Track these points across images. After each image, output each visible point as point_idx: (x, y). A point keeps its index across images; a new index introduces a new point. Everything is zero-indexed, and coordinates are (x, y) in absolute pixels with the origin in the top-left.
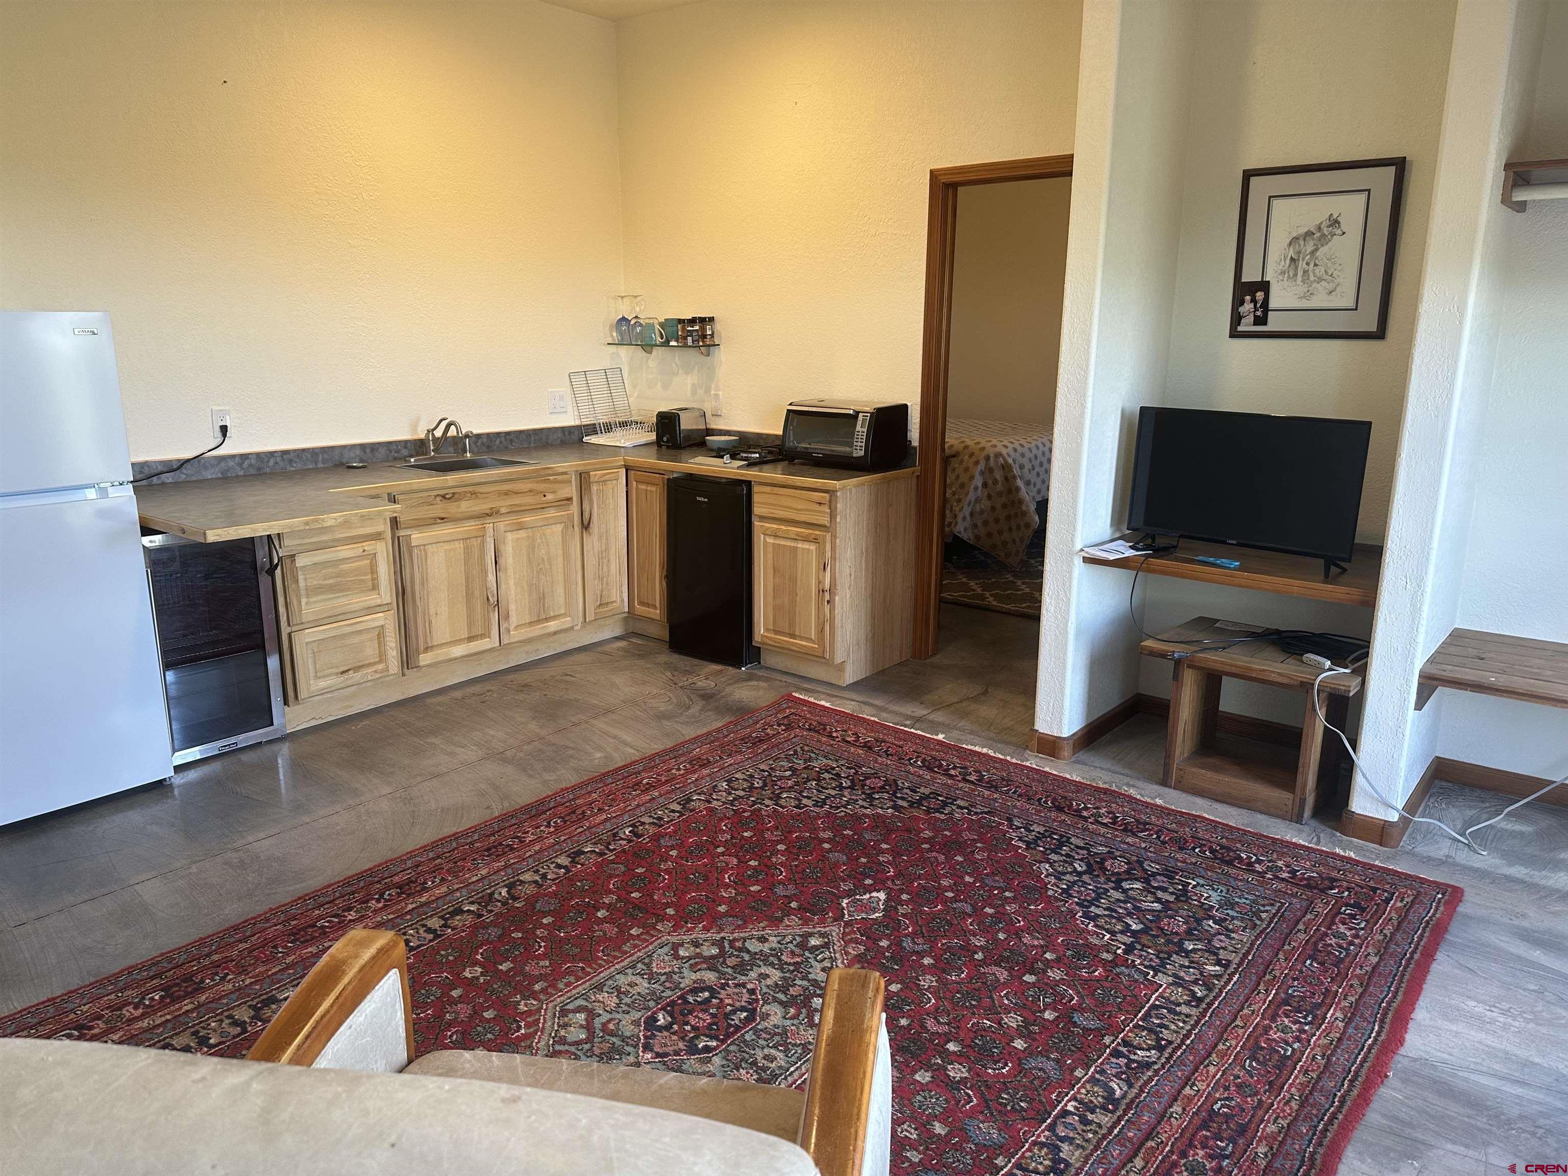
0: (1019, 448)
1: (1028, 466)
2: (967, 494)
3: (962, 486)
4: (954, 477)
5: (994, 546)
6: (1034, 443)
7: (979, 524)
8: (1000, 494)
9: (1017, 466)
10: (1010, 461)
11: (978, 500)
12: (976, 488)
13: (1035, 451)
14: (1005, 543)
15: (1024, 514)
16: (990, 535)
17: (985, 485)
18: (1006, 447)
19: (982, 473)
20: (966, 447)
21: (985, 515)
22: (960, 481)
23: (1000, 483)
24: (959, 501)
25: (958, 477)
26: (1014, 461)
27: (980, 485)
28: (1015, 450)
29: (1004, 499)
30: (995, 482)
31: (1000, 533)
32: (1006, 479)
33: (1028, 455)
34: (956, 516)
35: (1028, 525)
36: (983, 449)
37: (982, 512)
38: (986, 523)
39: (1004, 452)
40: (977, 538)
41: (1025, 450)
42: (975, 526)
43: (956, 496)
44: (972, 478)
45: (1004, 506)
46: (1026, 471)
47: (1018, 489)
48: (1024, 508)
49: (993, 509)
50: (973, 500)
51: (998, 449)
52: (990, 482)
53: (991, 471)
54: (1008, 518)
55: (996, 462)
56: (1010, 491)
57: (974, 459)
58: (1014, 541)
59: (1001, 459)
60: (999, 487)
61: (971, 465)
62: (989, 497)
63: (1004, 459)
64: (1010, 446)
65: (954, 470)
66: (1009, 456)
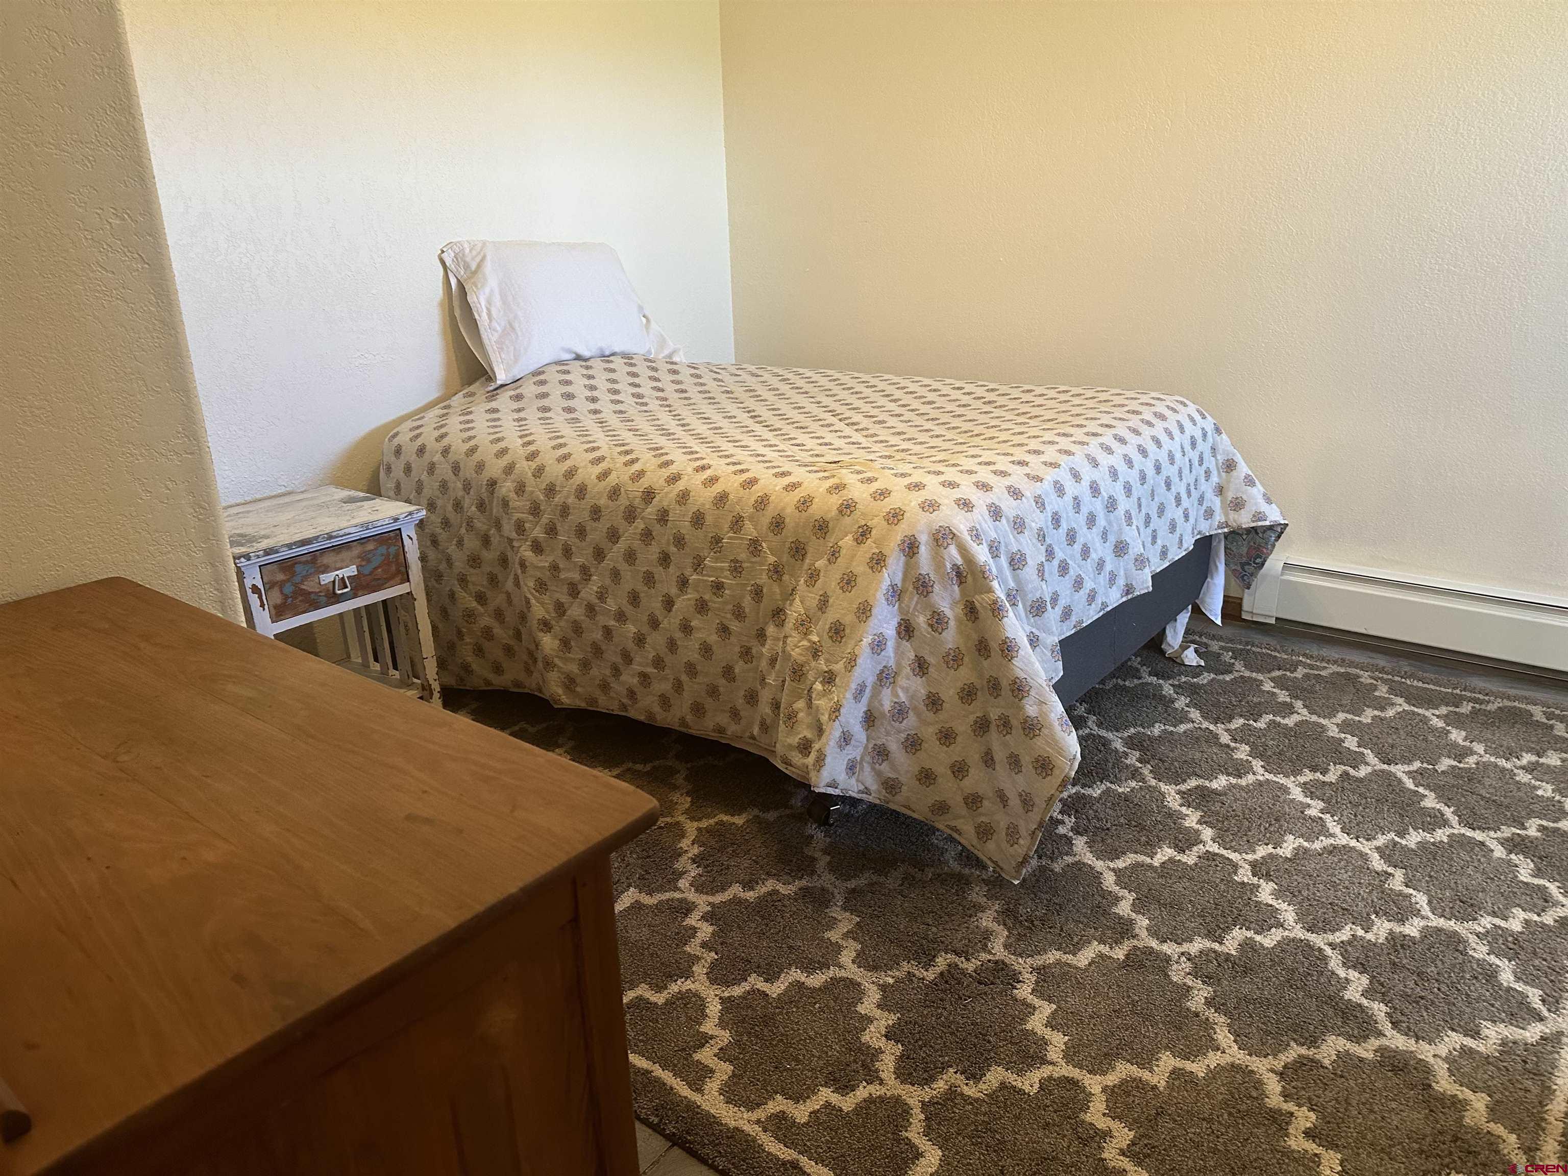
0: (1009, 506)
1: (1035, 555)
2: (852, 662)
3: (838, 632)
4: (813, 600)
5: (942, 808)
6: (1050, 475)
7: (894, 746)
8: (954, 659)
9: (1004, 561)
10: (982, 554)
11: (885, 677)
12: (878, 645)
13: (1054, 503)
14: (973, 801)
15: (1032, 728)
16: (927, 777)
17: (906, 630)
18: (966, 505)
19: (896, 594)
20: (848, 508)
21: (911, 721)
22: (831, 616)
23: (952, 623)
24: (829, 678)
25: (824, 603)
26: (994, 550)
27: (890, 631)
28: (996, 513)
29: (965, 675)
30: (937, 621)
31: (959, 770)
32: (971, 611)
33: (1037, 520)
34: (820, 731)
35: (1044, 766)
36: (895, 516)
37: (900, 712)
38: (913, 744)
39: (961, 523)
40: (891, 786)
41: (1026, 506)
42: (882, 753)
43: (822, 664)
44: (864, 611)
45: (968, 694)
46: (1029, 572)
47: (1008, 649)
48: (1031, 710)
49: (934, 702)
50: (871, 680)
51: (941, 518)
52: (921, 621)
53: (923, 587)
54: (982, 726)
55: (938, 561)
56: (983, 648)
57: (870, 547)
58: (1002, 798)
59: (953, 550)
60: (950, 637)
61: (860, 568)
62: (921, 666)
63: (963, 550)
64: (980, 500)
65: (814, 576)
66: (977, 537)
